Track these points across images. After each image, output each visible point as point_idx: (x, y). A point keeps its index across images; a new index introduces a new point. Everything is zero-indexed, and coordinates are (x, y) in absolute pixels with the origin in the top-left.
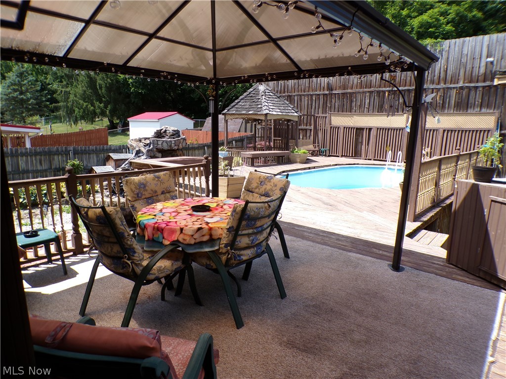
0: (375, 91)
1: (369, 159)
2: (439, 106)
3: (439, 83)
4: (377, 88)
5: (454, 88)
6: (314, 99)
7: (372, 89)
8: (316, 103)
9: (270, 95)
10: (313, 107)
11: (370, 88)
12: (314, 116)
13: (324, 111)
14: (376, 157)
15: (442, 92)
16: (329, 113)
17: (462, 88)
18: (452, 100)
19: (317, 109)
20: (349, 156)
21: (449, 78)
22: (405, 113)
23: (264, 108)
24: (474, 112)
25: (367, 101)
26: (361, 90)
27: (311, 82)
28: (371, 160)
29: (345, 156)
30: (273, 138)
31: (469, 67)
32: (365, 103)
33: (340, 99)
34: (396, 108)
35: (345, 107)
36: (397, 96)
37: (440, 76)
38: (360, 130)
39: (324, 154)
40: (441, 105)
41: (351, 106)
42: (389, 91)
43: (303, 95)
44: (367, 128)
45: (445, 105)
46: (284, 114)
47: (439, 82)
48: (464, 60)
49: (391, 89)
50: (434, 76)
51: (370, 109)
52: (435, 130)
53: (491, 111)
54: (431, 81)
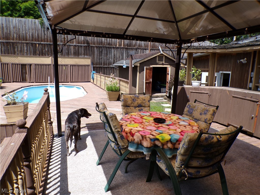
0: (30, 43)
1: (31, 82)
4: (31, 41)
5: (72, 45)
7: (27, 42)
11: (26, 41)
14: (37, 80)
15: (67, 47)
17: (75, 46)
18: (72, 51)
20: (18, 81)
24: (82, 57)
25: (25, 48)
26: (20, 42)
28: (33, 82)
29: (15, 82)
32: (24, 49)
33: (5, 46)
34: (44, 53)
35: (10, 51)
36: (44, 47)
40: (67, 53)
41: (14, 51)
42: (39, 44)
44: (28, 65)
45: (69, 54)
47: (65, 42)
49: (39, 42)
50: (62, 39)
51: (28, 53)
52: (66, 65)
53: (88, 57)
54: (61, 41)
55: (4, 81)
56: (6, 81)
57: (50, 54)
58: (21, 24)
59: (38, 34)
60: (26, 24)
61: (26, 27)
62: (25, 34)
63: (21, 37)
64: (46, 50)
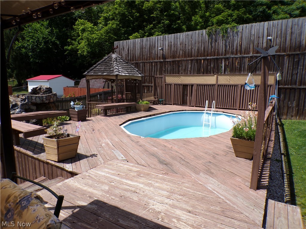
0: (195, 59)
1: (192, 106)
2: (238, 69)
3: (236, 54)
4: (196, 57)
5: (247, 57)
6: (154, 65)
7: (192, 58)
8: (155, 68)
9: (120, 61)
10: (153, 71)
11: (191, 57)
12: (154, 77)
13: (161, 73)
14: (197, 104)
15: (239, 60)
16: (164, 75)
17: (252, 57)
18: (246, 65)
19: (155, 72)
20: (179, 104)
21: (243, 50)
22: (215, 74)
23: (115, 71)
25: (190, 66)
26: (185, 59)
27: (151, 53)
28: (193, 106)
29: (176, 104)
30: (125, 93)
31: (256, 43)
32: (188, 67)
33: (171, 65)
34: (209, 71)
35: (175, 70)
36: (210, 63)
37: (237, 49)
38: (185, 86)
39: (162, 103)
40: (239, 69)
41: (179, 70)
42: (204, 60)
43: (146, 62)
44: (190, 85)
45: (242, 69)
46: (131, 75)
47: (237, 53)
48: (252, 38)
49: (205, 58)
50: (233, 49)
51: (191, 72)
52: (236, 86)
53: (272, 73)
54: (231, 52)
55: (166, 103)
56: (168, 103)
57: (215, 71)
58: (187, 39)
59: (204, 48)
60: (193, 37)
61: (192, 41)
62: (191, 49)
63: (186, 54)
64: (212, 66)
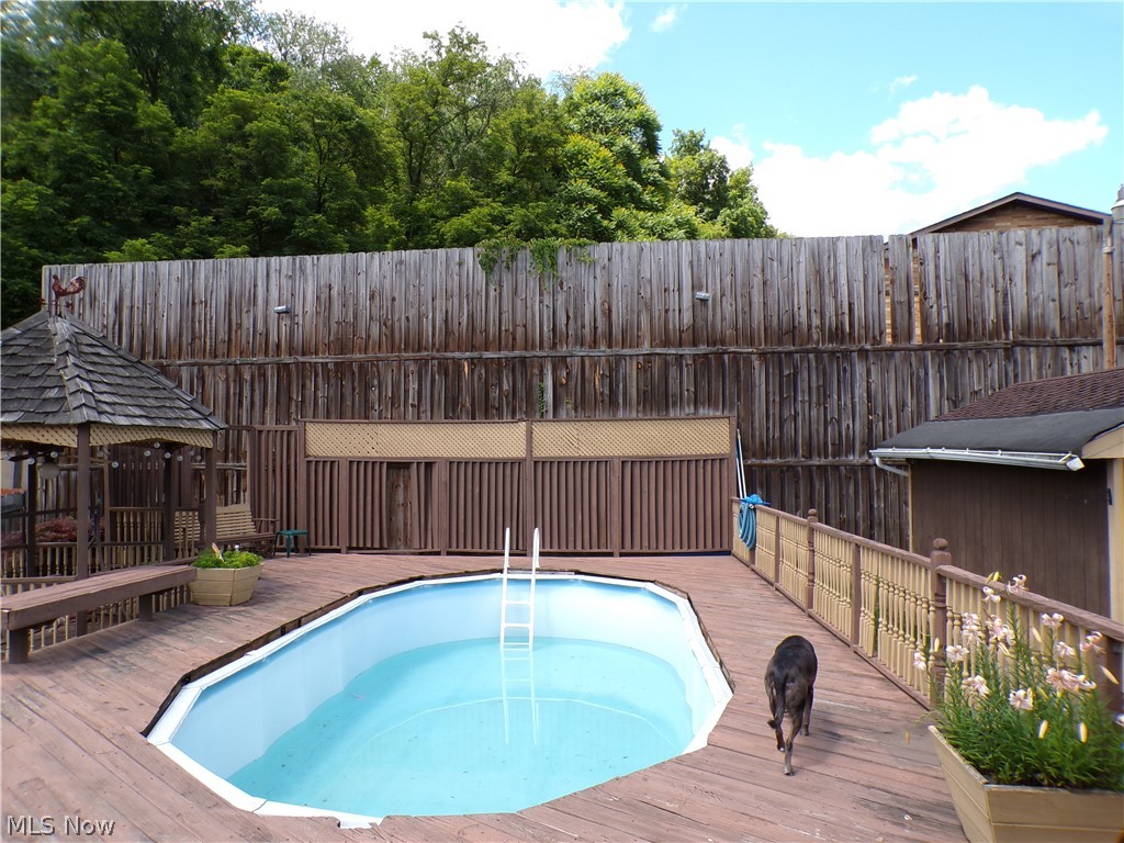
0: (433, 358)
1: (430, 554)
2: (603, 401)
3: (594, 344)
4: (438, 351)
5: (631, 357)
6: (247, 377)
7: (424, 354)
8: (253, 390)
9: (98, 355)
10: (246, 403)
11: (419, 350)
12: (249, 429)
13: (283, 414)
14: (454, 544)
15: (606, 367)
16: (297, 421)
17: (648, 358)
18: (631, 386)
19: (257, 408)
20: (372, 548)
21: (617, 331)
22: (521, 420)
23: (73, 402)
24: (683, 416)
25: (413, 386)
26: (393, 356)
27: (234, 327)
28: (438, 553)
29: (358, 548)
30: (108, 508)
31: (658, 308)
32: (407, 391)
33: (333, 381)
34: (493, 407)
35: (349, 403)
36: (495, 375)
37: (596, 328)
38: (398, 467)
39: (292, 546)
40: (607, 399)
41: (366, 401)
42: (472, 361)
43: (210, 365)
44: (419, 464)
45: (618, 400)
46: (162, 423)
47: (595, 342)
48: (645, 292)
49: (476, 354)
50: (583, 326)
51: (422, 409)
52: (602, 463)
53: (719, 413)
54: (576, 338)
55: (313, 546)
56: (320, 546)
57: (520, 408)
58: (400, 278)
59: (471, 317)
60: (422, 272)
61: (422, 289)
62: (416, 320)
63: (397, 336)
64: (505, 387)
